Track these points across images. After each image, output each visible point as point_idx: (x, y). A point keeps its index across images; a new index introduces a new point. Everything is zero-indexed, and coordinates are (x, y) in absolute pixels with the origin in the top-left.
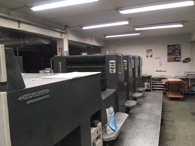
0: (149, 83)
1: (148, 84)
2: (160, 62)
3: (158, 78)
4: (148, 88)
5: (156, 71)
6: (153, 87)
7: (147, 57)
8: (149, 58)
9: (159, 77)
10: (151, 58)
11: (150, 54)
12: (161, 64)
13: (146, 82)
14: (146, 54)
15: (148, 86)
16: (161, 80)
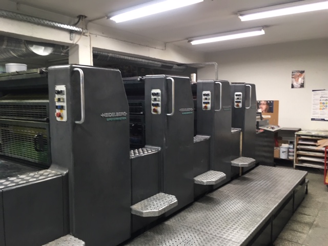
0: (292, 146)
1: (290, 148)
2: (322, 99)
3: (312, 136)
4: (289, 155)
5: (312, 119)
6: (298, 155)
7: (293, 87)
8: (298, 91)
9: (313, 133)
10: (302, 89)
11: (300, 80)
12: (324, 103)
13: (285, 143)
14: (289, 81)
15: (289, 152)
16: (316, 141)
